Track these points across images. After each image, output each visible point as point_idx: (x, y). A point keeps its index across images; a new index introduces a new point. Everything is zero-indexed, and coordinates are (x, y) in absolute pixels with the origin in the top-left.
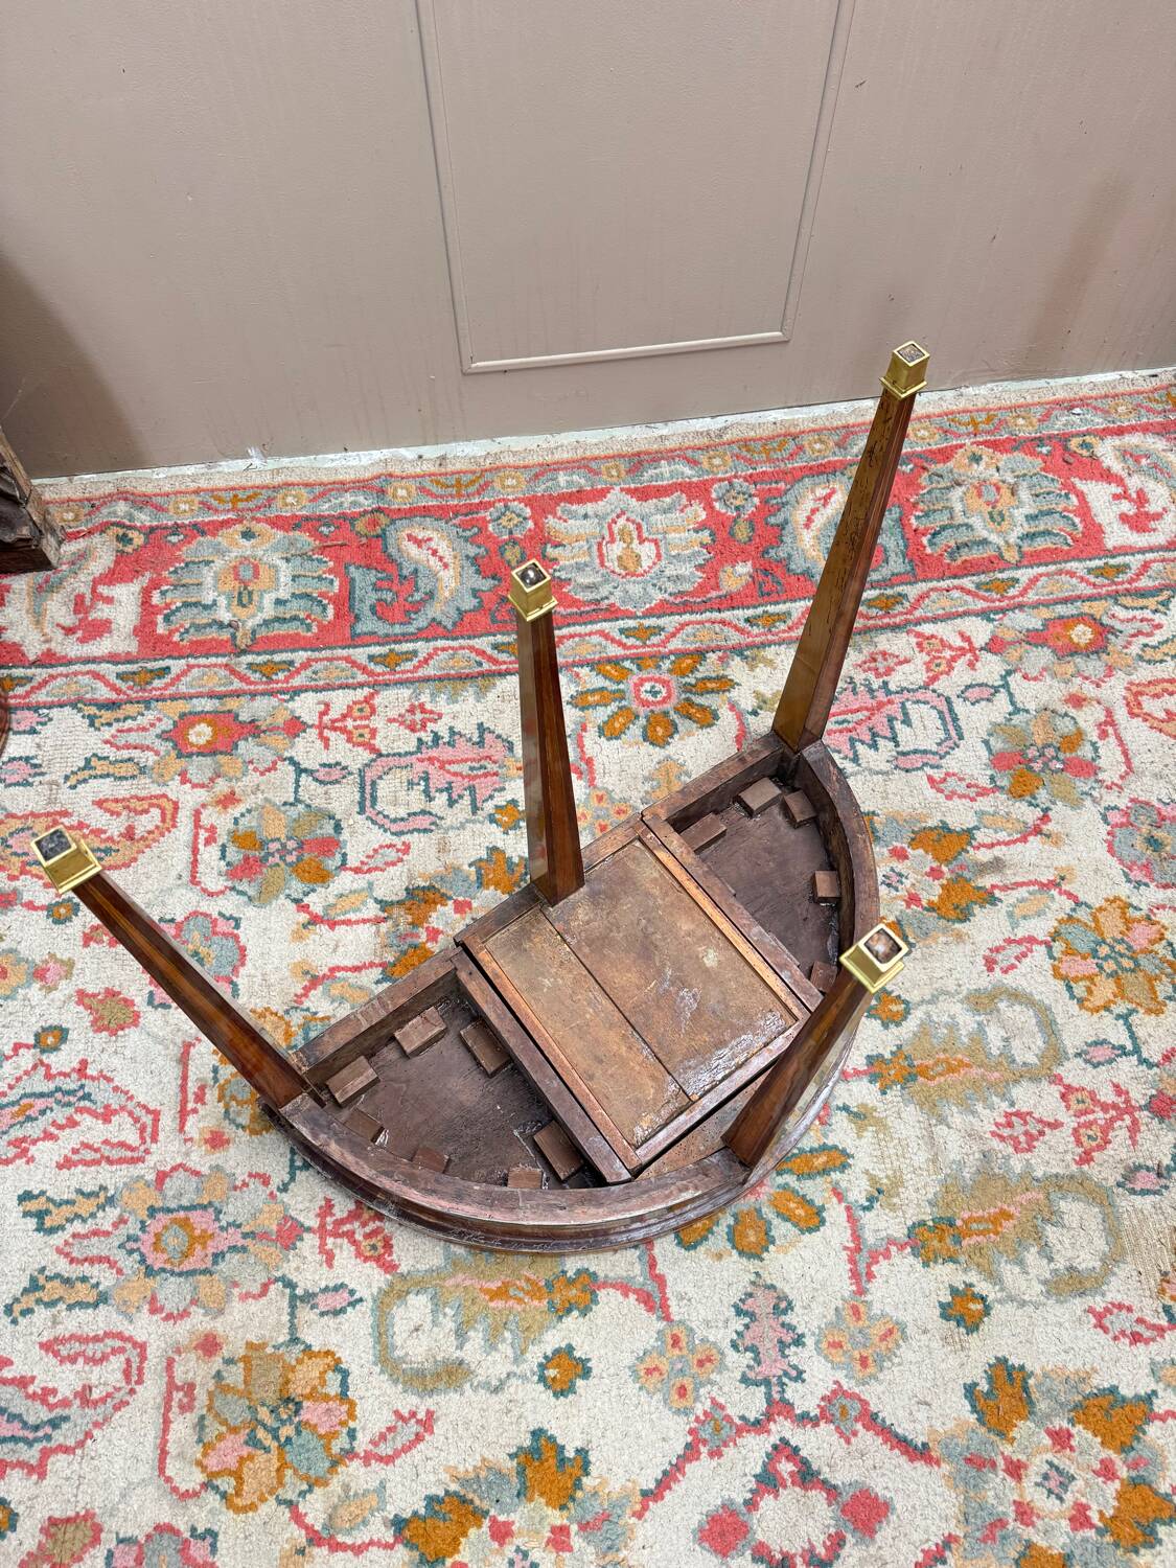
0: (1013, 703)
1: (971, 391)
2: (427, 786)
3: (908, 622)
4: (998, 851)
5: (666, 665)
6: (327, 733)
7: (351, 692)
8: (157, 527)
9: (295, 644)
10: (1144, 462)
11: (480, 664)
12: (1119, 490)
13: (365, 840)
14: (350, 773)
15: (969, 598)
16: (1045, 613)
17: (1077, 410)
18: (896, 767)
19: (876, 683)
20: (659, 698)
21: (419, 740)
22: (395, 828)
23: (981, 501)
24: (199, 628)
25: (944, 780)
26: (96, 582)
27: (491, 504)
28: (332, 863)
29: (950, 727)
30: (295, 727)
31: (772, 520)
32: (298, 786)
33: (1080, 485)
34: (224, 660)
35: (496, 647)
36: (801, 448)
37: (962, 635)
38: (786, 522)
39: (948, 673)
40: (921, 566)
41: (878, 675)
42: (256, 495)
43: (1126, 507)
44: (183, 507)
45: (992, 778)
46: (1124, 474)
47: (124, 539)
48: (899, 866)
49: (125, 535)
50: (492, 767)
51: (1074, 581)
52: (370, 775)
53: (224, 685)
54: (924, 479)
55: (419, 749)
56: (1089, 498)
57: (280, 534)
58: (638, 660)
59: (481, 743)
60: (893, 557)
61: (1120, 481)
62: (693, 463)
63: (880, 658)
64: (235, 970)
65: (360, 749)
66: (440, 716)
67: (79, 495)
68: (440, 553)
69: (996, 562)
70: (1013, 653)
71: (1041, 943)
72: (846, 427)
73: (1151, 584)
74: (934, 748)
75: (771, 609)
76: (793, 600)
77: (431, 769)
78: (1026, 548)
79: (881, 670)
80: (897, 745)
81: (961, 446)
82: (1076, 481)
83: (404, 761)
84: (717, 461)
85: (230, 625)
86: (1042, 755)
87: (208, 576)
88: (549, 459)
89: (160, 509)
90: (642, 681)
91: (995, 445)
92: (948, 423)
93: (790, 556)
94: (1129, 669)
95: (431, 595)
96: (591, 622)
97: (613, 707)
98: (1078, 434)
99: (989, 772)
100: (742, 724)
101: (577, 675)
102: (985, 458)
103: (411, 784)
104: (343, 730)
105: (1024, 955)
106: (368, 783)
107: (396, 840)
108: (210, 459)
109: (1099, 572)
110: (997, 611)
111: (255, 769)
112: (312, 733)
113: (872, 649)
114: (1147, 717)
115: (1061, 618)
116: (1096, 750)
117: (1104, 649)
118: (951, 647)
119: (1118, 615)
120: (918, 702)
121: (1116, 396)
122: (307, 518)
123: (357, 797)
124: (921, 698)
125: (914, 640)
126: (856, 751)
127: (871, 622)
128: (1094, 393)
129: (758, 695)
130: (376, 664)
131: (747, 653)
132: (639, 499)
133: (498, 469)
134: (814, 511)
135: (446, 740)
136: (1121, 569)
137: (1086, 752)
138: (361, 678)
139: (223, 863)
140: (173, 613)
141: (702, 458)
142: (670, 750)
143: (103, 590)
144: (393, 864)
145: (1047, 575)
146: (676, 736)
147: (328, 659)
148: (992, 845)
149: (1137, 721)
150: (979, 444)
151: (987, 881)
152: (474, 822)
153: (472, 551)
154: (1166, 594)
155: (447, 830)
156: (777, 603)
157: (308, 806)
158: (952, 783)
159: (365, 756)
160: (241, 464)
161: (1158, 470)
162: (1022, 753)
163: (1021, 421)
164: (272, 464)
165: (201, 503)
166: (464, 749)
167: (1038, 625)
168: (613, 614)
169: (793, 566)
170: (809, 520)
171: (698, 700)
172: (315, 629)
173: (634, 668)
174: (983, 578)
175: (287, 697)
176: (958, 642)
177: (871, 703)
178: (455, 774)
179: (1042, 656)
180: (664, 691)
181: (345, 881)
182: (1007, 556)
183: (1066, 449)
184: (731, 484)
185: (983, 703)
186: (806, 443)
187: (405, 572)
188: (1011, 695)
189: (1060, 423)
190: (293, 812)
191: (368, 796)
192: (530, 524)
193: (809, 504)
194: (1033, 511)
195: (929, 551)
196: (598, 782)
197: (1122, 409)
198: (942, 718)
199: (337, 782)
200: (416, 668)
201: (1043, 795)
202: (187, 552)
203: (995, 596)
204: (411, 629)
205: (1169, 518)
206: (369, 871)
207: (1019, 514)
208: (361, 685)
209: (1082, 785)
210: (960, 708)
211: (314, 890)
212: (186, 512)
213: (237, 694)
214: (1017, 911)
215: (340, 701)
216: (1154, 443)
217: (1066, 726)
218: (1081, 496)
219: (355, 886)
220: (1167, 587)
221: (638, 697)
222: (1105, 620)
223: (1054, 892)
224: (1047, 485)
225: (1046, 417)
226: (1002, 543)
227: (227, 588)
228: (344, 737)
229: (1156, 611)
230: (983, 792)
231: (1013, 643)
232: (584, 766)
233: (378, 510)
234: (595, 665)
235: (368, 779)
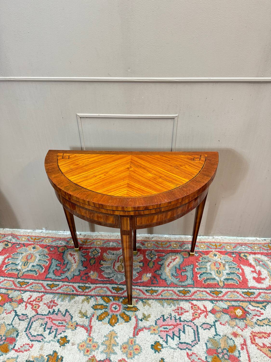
0: (216, 332)
1: (216, 237)
2: (46, 326)
3: (190, 299)
5: (121, 300)
6: (28, 305)
7: (38, 293)
8: (16, 243)
9: (32, 277)
10: (261, 263)
11: (73, 291)
12: (253, 270)
13: (22, 340)
14: (28, 318)
15: (208, 295)
16: (229, 304)
17: (243, 246)
18: (178, 347)
19: (178, 317)
20: (116, 310)
21: (49, 311)
22: (32, 338)
23: (215, 267)
24: (12, 270)
25: (191, 355)
27: (92, 248)
28: (11, 347)
29: (196, 336)
30: (21, 301)
31: (159, 263)
32: (13, 320)
33: (243, 267)
34: (13, 279)
35: (79, 287)
36: (170, 245)
37: (204, 306)
38: (163, 264)
39: (198, 318)
40: (197, 283)
41: (179, 315)
42: (40, 238)
43: (255, 275)
44: (23, 239)
45: (206, 357)
46: (255, 266)
47: (7, 245)
49: (7, 244)
50: (65, 324)
51: (238, 295)
52: (32, 320)
53: (10, 286)
54: (200, 259)
55: (48, 314)
56: (245, 271)
57: (41, 249)
58: (114, 297)
59: (65, 315)
60: (189, 279)
61: (254, 267)
62: (143, 244)
63: (180, 309)
65: (33, 311)
66: (57, 305)
67: (3, 233)
68: (75, 259)
69: (217, 285)
70: (218, 315)
72: (183, 242)
73: (261, 299)
74: (191, 343)
75: (153, 288)
76: (160, 287)
77: (49, 321)
78: (225, 283)
79: (180, 313)
80: (180, 340)
81: (212, 251)
82: (242, 265)
83: (43, 317)
84: (149, 245)
85: (19, 270)
86: (223, 352)
87: (20, 257)
88: (109, 239)
89: (18, 239)
90: (113, 304)
91: (221, 252)
92: (209, 245)
93: (162, 274)
94: (252, 327)
95: (68, 270)
96: (106, 284)
97: (103, 311)
98: (243, 253)
99: (206, 355)
100: (137, 323)
101: (97, 299)
102: (218, 255)
103: (42, 325)
104: (32, 305)
106: (31, 322)
107: (30, 343)
108: (34, 229)
109: (246, 293)
110: (215, 300)
111: (6, 312)
112: (24, 303)
113: (178, 306)
114: (257, 345)
115: (233, 306)
116: (240, 353)
117: (245, 319)
118: (200, 310)
119: (250, 308)
120: (188, 326)
121: (254, 244)
122: (49, 246)
123: (27, 325)
124: (190, 325)
125: (190, 305)
126: (167, 340)
127: (180, 297)
128: (249, 242)
129: (144, 315)
130: (48, 286)
131: (144, 301)
133: (97, 239)
134: (170, 262)
135: (56, 313)
136: (253, 293)
137: (236, 354)
138: (43, 290)
140: (8, 265)
141: (146, 244)
142: (115, 328)
144: (26, 351)
145: (231, 292)
146: (118, 323)
147: (37, 283)
149: (253, 346)
150: (216, 251)
152: (53, 341)
153: (83, 259)
154: (264, 304)
155: (45, 342)
156: (155, 287)
157: (13, 326)
158: (194, 357)
159: (34, 313)
160: (41, 231)
161: (265, 266)
162: (217, 350)
163: (228, 247)
164: (47, 232)
165: (28, 239)
166: (60, 317)
167: (226, 307)
168: (112, 282)
169: (162, 277)
170: (169, 264)
171: (127, 313)
172: (38, 274)
173: (112, 299)
174: (212, 289)
175: (23, 292)
176: (203, 308)
177: (175, 323)
178: (54, 324)
179: (226, 318)
180: (118, 308)
181: (12, 354)
182: (220, 284)
183: (240, 256)
184: (151, 251)
185: (207, 330)
186: (172, 244)
187: (65, 263)
188: (216, 329)
189: (238, 249)
190: (9, 327)
191: (29, 326)
192: (100, 254)
193: (169, 260)
194: (229, 272)
195: (199, 279)
196: (91, 335)
197: (256, 247)
198: (194, 333)
199: (23, 320)
200: (57, 289)
202: (18, 251)
203: (215, 296)
204: (60, 278)
205: (267, 280)
206: (19, 352)
207: (225, 272)
208: (42, 292)
210: (200, 330)
211: (2, 355)
212: (23, 240)
213: (12, 289)
215: (35, 295)
216: (265, 258)
217: (231, 343)
218: (243, 270)
219: (14, 356)
220: (265, 301)
221: (111, 309)
222: (246, 309)
224: (233, 265)
225: (235, 247)
226: (219, 280)
227: (23, 260)
228: (31, 307)
229: (262, 309)
231: (218, 312)
232: (89, 329)
233: (65, 246)
234: (102, 297)
235: (31, 321)
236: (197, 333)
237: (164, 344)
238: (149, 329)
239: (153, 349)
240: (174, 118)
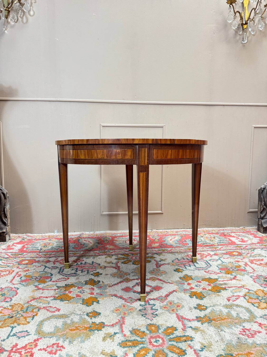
0: (222, 262)
2: (77, 270)
4: (224, 282)
6: (55, 262)
8: (31, 239)
9: (54, 251)
10: (241, 236)
11: (95, 254)
12: (237, 238)
13: (57, 277)
14: (58, 268)
15: (208, 249)
18: (196, 269)
19: (189, 258)
20: (137, 259)
22: (66, 275)
23: (208, 239)
24: (33, 249)
25: (208, 271)
26: (14, 243)
27: (103, 237)
28: (48, 280)
29: (208, 265)
30: (48, 261)
31: (163, 240)
32: (45, 269)
34: (36, 253)
35: (100, 252)
36: (168, 233)
37: (208, 253)
38: (166, 240)
39: (206, 258)
42: (54, 236)
43: (239, 240)
44: (38, 237)
45: (220, 271)
48: (199, 284)
49: (24, 239)
50: (94, 267)
51: (231, 247)
53: (35, 256)
55: (77, 265)
56: (231, 239)
57: (56, 240)
59: (92, 264)
60: (190, 244)
63: (189, 255)
64: (13, 297)
65: (62, 265)
66: (83, 261)
68: (90, 242)
69: (213, 245)
71: (242, 296)
72: (177, 231)
73: (249, 248)
74: (205, 267)
75: (163, 249)
76: (168, 248)
77: (79, 268)
78: (219, 244)
80: (195, 266)
81: (202, 233)
82: (227, 237)
83: (73, 266)
84: (151, 233)
85: (40, 249)
86: (232, 268)
87: (38, 244)
88: (116, 233)
89: (33, 237)
90: (133, 257)
91: (209, 233)
93: (167, 243)
94: (249, 258)
95: (86, 246)
97: (126, 260)
98: (226, 233)
100: (157, 263)
101: (118, 256)
102: (207, 235)
103: (73, 269)
104: (59, 262)
105: (238, 299)
107: (66, 277)
109: (236, 247)
110: (215, 250)
111: (36, 267)
112: (52, 262)
113: (187, 254)
114: (255, 264)
115: (230, 251)
116: (245, 268)
117: (242, 255)
118: (205, 255)
119: (243, 251)
120: (199, 261)
121: (232, 229)
123: (59, 271)
125: (197, 253)
126: (186, 267)
127: (186, 251)
128: (228, 229)
129: (161, 259)
130: (71, 254)
131: (158, 254)
132: (134, 237)
133: (105, 234)
135: (84, 264)
136: (242, 246)
137: (242, 268)
139: (20, 280)
140: (29, 248)
142: (139, 266)
143: (15, 245)
144: (63, 281)
145: (225, 247)
147: (60, 253)
148: (223, 281)
149: (253, 264)
150: (205, 233)
151: (224, 286)
152: (87, 275)
153: (97, 242)
154: (252, 249)
155: (79, 276)
157: (46, 272)
158: (210, 272)
160: (52, 233)
161: (244, 236)
162: (227, 268)
163: (213, 231)
164: (59, 234)
165: (42, 237)
166: (88, 265)
167: (225, 252)
168: (127, 249)
170: (171, 240)
172: (59, 250)
173: (131, 255)
174: (211, 247)
175: (48, 258)
176: (207, 254)
177: (188, 261)
178: (84, 268)
179: (228, 256)
181: (50, 283)
182: (215, 245)
183: (224, 234)
184: (154, 236)
185: (215, 261)
187: (82, 244)
188: (221, 260)
189: (222, 232)
190: (42, 273)
191: (61, 271)
192: (111, 239)
193: (170, 238)
194: (219, 240)
196: (120, 270)
197: (234, 231)
199: (54, 269)
200: (80, 255)
201: (233, 274)
202: (36, 242)
204: (80, 250)
205: (249, 241)
206: (57, 282)
207: (216, 240)
209: (243, 273)
210: (210, 262)
211: (41, 284)
213: (37, 257)
214: (233, 291)
215: (60, 258)
216: (243, 234)
217: (236, 265)
218: (229, 238)
219: (52, 284)
222: (240, 252)
223: (243, 288)
224: (221, 238)
225: (218, 231)
226: (214, 243)
227: (42, 245)
229: (251, 251)
230: (219, 273)
231: (219, 254)
232: (117, 267)
234: (122, 254)
235: (62, 269)
236: (207, 263)
237: (184, 269)
238: (168, 264)
239: (176, 271)
240: (163, 127)
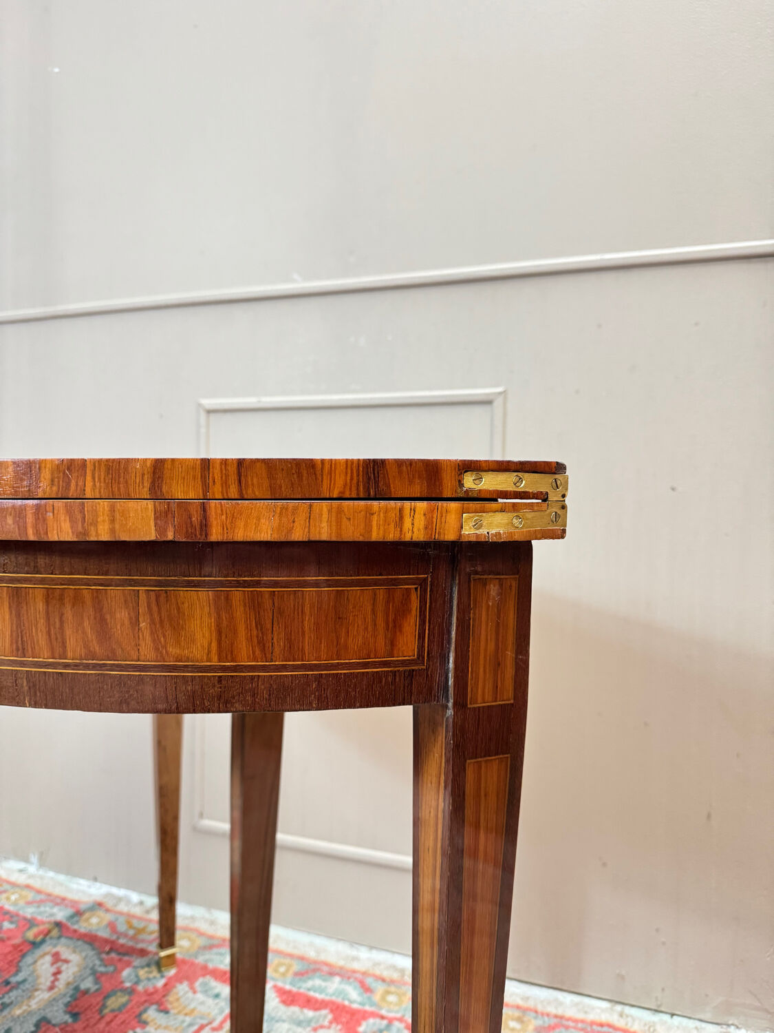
62: (366, 989)
72: (562, 1017)
84: (391, 998)
122: (7, 912)
132: (284, 1002)
141: (380, 988)
164: (39, 872)
184: (389, 1024)
233: (58, 924)
240: (491, 401)
